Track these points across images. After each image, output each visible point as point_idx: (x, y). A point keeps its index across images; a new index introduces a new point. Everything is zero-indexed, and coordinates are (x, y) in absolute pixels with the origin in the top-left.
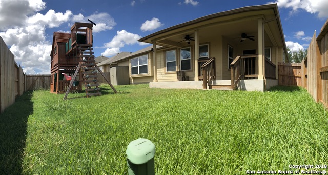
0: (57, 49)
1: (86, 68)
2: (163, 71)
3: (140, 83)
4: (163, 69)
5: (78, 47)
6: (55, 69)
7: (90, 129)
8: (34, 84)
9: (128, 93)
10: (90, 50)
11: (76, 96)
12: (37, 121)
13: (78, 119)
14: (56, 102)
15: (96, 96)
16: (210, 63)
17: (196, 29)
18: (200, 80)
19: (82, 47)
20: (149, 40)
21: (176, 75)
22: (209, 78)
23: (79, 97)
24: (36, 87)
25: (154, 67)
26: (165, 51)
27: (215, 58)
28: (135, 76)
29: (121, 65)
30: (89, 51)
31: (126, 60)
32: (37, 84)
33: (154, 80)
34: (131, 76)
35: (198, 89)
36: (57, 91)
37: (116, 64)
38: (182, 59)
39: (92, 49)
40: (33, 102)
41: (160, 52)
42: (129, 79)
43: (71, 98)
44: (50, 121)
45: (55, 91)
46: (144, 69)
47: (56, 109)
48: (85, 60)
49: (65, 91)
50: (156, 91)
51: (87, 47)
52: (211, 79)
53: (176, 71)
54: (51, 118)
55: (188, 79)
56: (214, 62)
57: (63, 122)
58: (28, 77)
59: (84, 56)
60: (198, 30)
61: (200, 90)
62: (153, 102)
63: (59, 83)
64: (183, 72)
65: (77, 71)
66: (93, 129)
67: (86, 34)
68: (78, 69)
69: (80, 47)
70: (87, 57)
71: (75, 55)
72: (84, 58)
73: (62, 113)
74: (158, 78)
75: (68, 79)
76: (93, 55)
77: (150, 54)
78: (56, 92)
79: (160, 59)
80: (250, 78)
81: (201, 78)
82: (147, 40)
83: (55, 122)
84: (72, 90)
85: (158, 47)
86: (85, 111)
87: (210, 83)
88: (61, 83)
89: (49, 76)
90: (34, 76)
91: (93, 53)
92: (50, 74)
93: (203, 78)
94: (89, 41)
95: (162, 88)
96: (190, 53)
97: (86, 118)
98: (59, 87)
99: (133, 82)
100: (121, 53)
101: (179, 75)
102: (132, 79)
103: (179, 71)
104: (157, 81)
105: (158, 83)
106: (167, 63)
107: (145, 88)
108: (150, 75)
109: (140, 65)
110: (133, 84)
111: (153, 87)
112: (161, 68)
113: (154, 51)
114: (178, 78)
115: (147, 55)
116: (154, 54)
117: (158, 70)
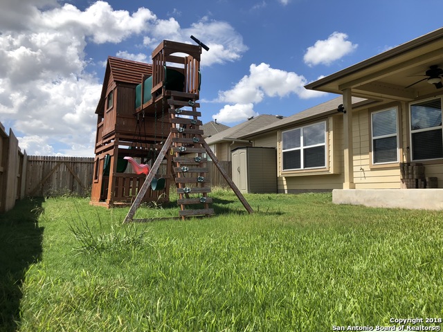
0: (115, 97)
1: (183, 149)
2: (367, 162)
3: (306, 191)
4: (367, 156)
5: (166, 98)
6: (107, 146)
7: (191, 300)
8: (46, 180)
9: (279, 214)
10: (194, 108)
11: (157, 216)
12: (52, 280)
13: (161, 273)
14: (104, 228)
15: (201, 218)
19: (176, 98)
20: (334, 85)
21: (398, 172)
23: (164, 219)
24: (54, 189)
25: (346, 152)
26: (371, 110)
28: (293, 172)
29: (257, 144)
30: (190, 109)
31: (271, 133)
32: (54, 182)
33: (346, 185)
34: (281, 171)
36: (108, 200)
37: (246, 142)
39: (198, 105)
40: (42, 229)
41: (359, 114)
42: (277, 180)
43: (145, 220)
44: (88, 279)
45: (103, 199)
46: (315, 156)
47: (103, 248)
48: (182, 129)
49: (128, 202)
51: (186, 99)
53: (399, 160)
54: (91, 271)
57: (119, 281)
58: (33, 161)
59: (178, 120)
63: (116, 180)
64: (417, 164)
65: (161, 156)
66: (200, 299)
67: (184, 70)
68: (164, 149)
69: (172, 99)
70: (184, 124)
71: (159, 115)
72: (178, 126)
73: (119, 257)
74: (355, 181)
75: (139, 172)
76: (199, 118)
77: (331, 120)
78: (106, 204)
79: (361, 130)
83: (101, 282)
84: (148, 200)
85: (355, 100)
86: (177, 254)
88: (121, 180)
89: (89, 162)
90: (48, 161)
91: (199, 114)
92: (94, 156)
94: (191, 85)
95: (367, 205)
97: (182, 272)
98: (115, 190)
99: (286, 187)
100: (258, 117)
101: (408, 174)
102: (284, 179)
103: (405, 160)
104: (353, 186)
105: (356, 193)
106: (374, 140)
107: (320, 203)
108: (332, 172)
109: (305, 145)
110: (286, 192)
111: (341, 201)
112: (360, 154)
113: (345, 112)
114: (403, 180)
115: (325, 122)
116: (346, 118)
117: (355, 158)
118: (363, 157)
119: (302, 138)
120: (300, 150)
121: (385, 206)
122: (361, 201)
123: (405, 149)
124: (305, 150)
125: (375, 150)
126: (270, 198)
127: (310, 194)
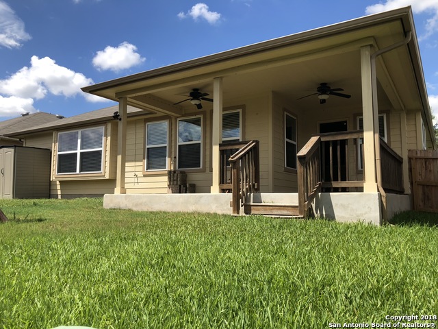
2: (141, 169)
3: (81, 196)
4: (141, 163)
9: (40, 220)
16: (248, 152)
17: (217, 75)
18: (223, 191)
20: (111, 92)
21: (166, 178)
22: (244, 187)
25: (119, 158)
26: (146, 121)
27: (257, 142)
28: (68, 176)
29: (29, 144)
31: (46, 133)
33: (117, 190)
34: (55, 175)
35: (220, 212)
37: (15, 141)
38: (181, 142)
41: (135, 123)
42: (50, 184)
46: (92, 161)
50: (120, 218)
52: (249, 190)
53: (168, 168)
55: (193, 189)
56: (255, 151)
60: (221, 78)
61: (225, 216)
62: (112, 242)
64: (181, 172)
74: (126, 186)
77: (109, 126)
79: (136, 138)
80: (344, 190)
81: (225, 186)
82: (104, 92)
85: (131, 109)
87: (247, 199)
93: (231, 186)
95: (135, 209)
96: (199, 129)
99: (59, 192)
100: (35, 115)
101: (174, 181)
102: (58, 183)
103: (172, 168)
104: (123, 191)
105: (126, 197)
106: (148, 149)
107: (90, 208)
108: (107, 177)
109: (82, 148)
110: (59, 197)
111: (112, 206)
112: (135, 161)
113: (120, 119)
114: (169, 186)
115: (104, 127)
116: (121, 125)
117: (127, 164)
118: (137, 163)
119: (79, 141)
120: (76, 154)
121: (150, 210)
122: (130, 206)
123: (173, 159)
124: (82, 153)
125: (148, 158)
126: (35, 204)
127: (83, 199)
